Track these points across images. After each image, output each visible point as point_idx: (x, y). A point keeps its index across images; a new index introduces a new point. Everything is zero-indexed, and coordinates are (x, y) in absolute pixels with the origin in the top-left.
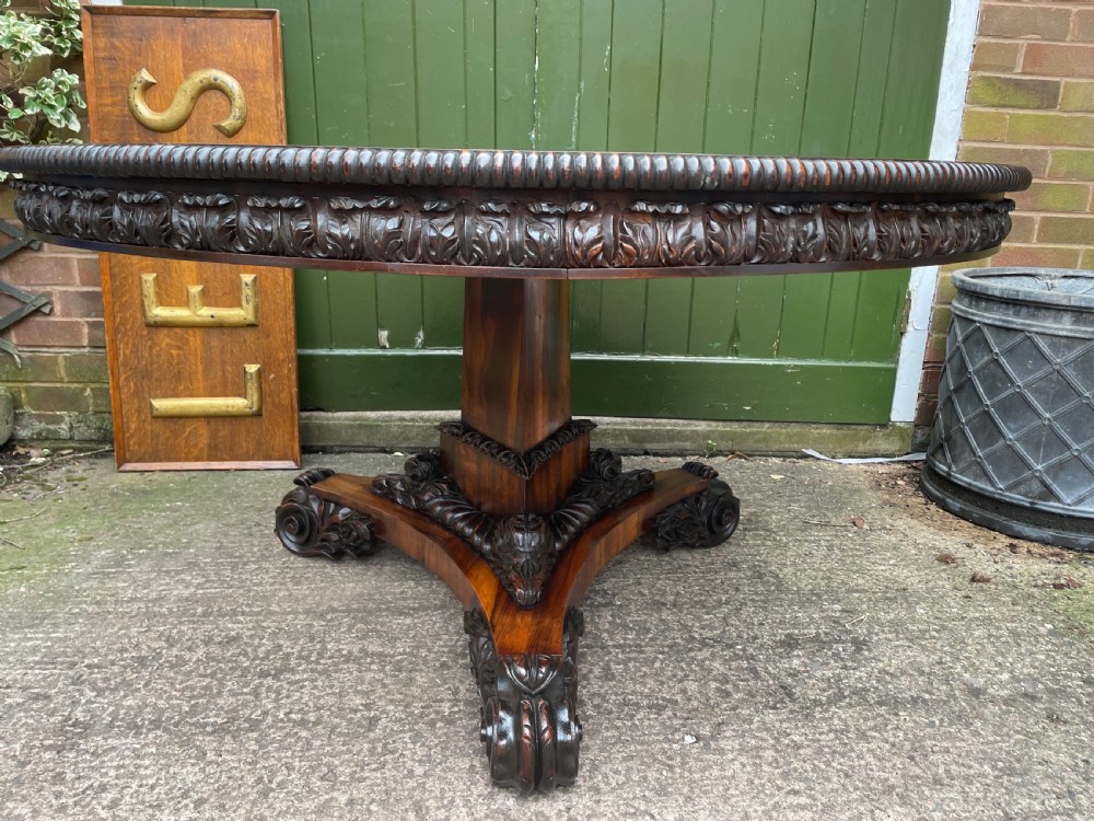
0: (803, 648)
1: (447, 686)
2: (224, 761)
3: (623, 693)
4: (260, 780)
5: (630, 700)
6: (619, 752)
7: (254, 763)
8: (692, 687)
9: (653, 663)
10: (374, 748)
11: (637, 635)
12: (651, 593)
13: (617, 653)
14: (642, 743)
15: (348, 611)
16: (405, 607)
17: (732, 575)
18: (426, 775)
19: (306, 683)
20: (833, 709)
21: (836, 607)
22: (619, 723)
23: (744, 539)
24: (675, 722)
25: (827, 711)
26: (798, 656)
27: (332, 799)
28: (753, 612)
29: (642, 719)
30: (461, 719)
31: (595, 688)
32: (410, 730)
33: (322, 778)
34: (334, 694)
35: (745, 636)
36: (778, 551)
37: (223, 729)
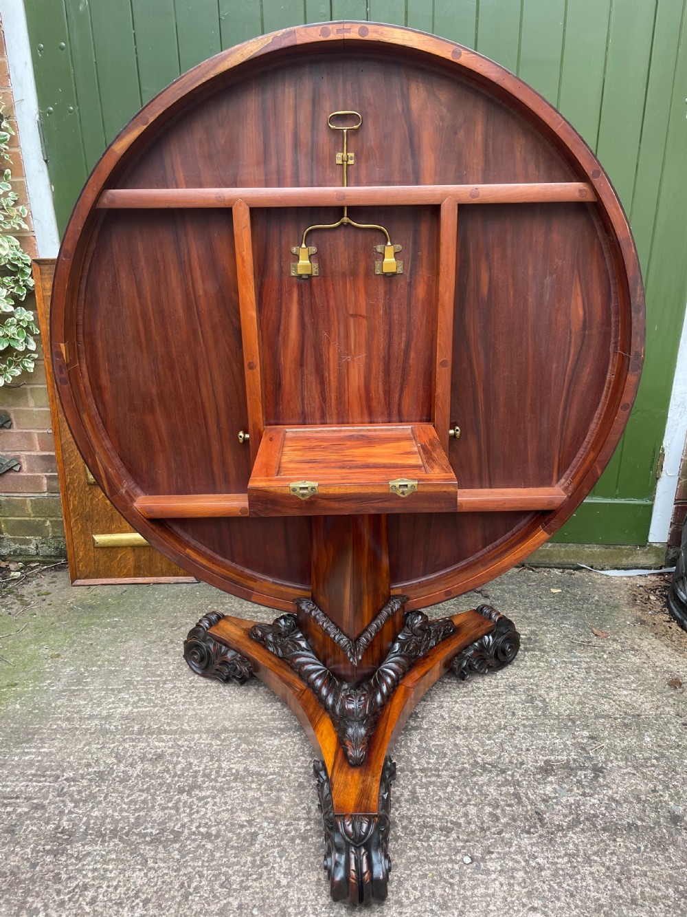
0: (555, 775)
1: (303, 806)
2: (159, 868)
3: (423, 816)
4: (182, 885)
5: (428, 823)
6: (417, 870)
7: (178, 870)
8: (473, 811)
9: (446, 787)
10: (255, 861)
11: (437, 759)
12: (450, 717)
13: (422, 777)
14: (433, 863)
15: (236, 731)
16: (274, 728)
17: (511, 698)
18: (289, 886)
19: (209, 800)
20: (570, 834)
21: (586, 733)
22: (419, 844)
23: (523, 660)
24: (458, 844)
25: (565, 836)
26: (551, 783)
27: (228, 903)
28: (524, 738)
29: (435, 841)
30: (312, 837)
31: (404, 811)
32: (279, 846)
33: (222, 886)
34: (227, 810)
35: (515, 761)
36: (548, 674)
37: (157, 839)
